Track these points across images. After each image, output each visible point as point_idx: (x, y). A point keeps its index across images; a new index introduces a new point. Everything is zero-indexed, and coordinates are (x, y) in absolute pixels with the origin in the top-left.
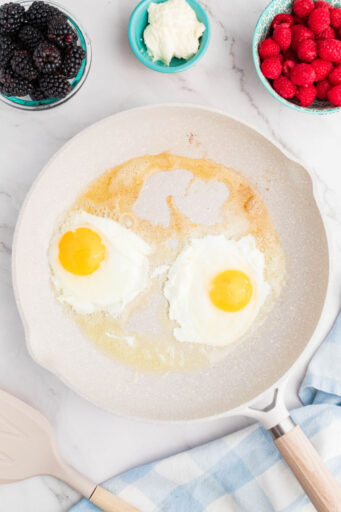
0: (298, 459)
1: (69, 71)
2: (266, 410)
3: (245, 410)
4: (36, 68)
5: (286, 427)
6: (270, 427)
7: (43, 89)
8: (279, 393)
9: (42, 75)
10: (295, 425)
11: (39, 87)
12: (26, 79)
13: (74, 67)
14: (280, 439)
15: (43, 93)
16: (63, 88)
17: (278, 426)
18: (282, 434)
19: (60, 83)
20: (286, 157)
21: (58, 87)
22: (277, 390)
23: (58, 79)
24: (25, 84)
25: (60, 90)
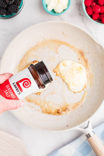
0: (95, 145)
1: (18, 3)
2: (85, 128)
3: (78, 128)
4: (6, 3)
5: (91, 134)
6: (86, 134)
7: (10, 11)
8: (90, 123)
9: (8, 5)
10: (95, 134)
11: (8, 10)
12: (3, 8)
13: (19, 2)
14: (89, 138)
15: (9, 12)
16: (16, 9)
17: (89, 134)
18: (90, 136)
19: (15, 8)
20: (95, 42)
21: (15, 9)
22: (89, 122)
23: (14, 6)
24: (3, 10)
25: (15, 10)
